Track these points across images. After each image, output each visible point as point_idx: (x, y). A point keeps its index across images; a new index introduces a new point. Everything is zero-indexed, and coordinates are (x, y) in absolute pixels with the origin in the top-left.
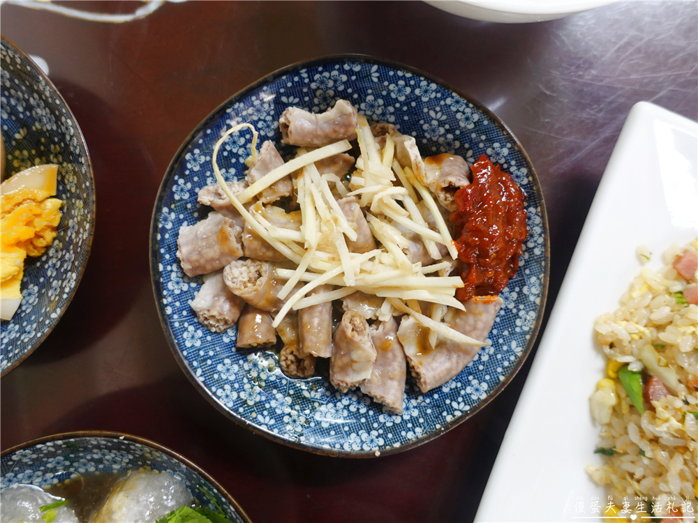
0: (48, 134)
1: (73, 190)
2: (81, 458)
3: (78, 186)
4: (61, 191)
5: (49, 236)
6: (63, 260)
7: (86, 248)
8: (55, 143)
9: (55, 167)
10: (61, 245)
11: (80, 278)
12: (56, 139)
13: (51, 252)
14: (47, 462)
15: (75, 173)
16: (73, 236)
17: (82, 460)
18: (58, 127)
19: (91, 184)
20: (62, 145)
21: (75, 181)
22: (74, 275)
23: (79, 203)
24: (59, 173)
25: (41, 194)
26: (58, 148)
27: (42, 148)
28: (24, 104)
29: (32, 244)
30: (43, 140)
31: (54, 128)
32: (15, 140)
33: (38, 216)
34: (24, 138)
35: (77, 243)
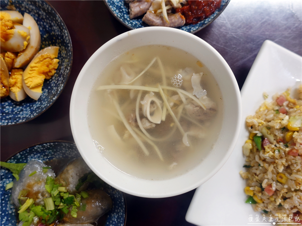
0: (56, 36)
1: (64, 56)
2: (58, 151)
4: (59, 56)
5: (54, 72)
7: (68, 75)
8: (59, 39)
9: (58, 48)
10: (57, 75)
11: (65, 86)
12: (60, 38)
13: (53, 78)
14: (46, 152)
15: (66, 50)
16: (63, 72)
17: (58, 153)
18: (61, 33)
19: (71, 53)
20: (62, 40)
21: (65, 53)
22: (63, 85)
23: (66, 60)
24: (59, 50)
25: (53, 56)
26: (60, 41)
27: (54, 41)
28: (49, 25)
29: (47, 74)
30: (54, 38)
31: (60, 34)
32: (44, 38)
33: (51, 64)
34: (47, 37)
35: (64, 74)
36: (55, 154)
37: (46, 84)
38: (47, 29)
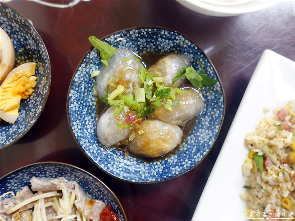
0: (33, 51)
1: (42, 73)
3: (44, 71)
4: (37, 73)
5: (31, 91)
6: (36, 101)
7: (46, 96)
8: (35, 54)
9: (34, 64)
10: (35, 95)
11: (43, 108)
13: (31, 98)
15: (43, 66)
16: (41, 91)
18: (37, 48)
19: (50, 71)
20: (38, 55)
21: (43, 70)
22: (41, 107)
23: (44, 78)
24: (36, 66)
25: (29, 74)
26: (36, 56)
27: (30, 56)
28: (24, 38)
29: (24, 94)
30: (30, 53)
31: (36, 48)
32: (19, 52)
33: (27, 83)
34: (23, 52)
35: (43, 94)
37: (24, 104)
38: (22, 43)
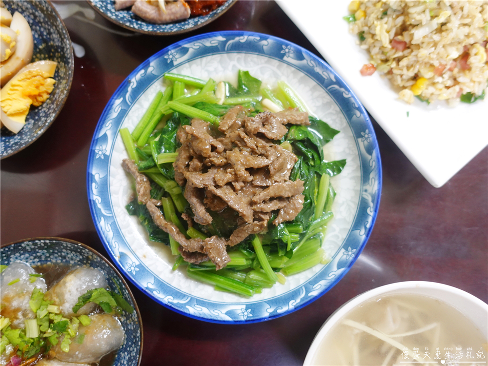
0: (56, 48)
1: (62, 76)
2: (56, 253)
3: (65, 74)
4: (56, 76)
5: (45, 96)
6: (49, 109)
7: (63, 103)
8: (58, 52)
9: (55, 63)
10: (50, 102)
11: (56, 116)
12: (59, 50)
13: (44, 105)
14: (38, 252)
15: (65, 67)
16: (57, 98)
17: (56, 255)
18: (62, 44)
19: (72, 72)
20: (62, 53)
21: (64, 71)
22: (54, 115)
23: (64, 82)
24: (57, 67)
25: (46, 75)
26: (59, 54)
27: (52, 54)
28: (48, 31)
29: (36, 99)
30: (53, 50)
31: (60, 44)
32: (39, 49)
33: (42, 85)
34: (44, 48)
35: (58, 100)
36: (52, 257)
37: (33, 111)
38: (45, 37)
